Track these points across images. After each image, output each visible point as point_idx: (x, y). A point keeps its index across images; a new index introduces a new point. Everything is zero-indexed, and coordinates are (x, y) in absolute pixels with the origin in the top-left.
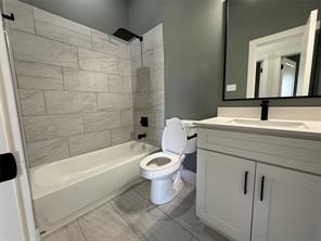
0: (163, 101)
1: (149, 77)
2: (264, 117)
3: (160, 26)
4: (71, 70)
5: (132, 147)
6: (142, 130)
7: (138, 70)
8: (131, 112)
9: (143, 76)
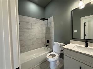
0: (53, 36)
1: (49, 29)
2: (87, 46)
3: (53, 16)
4: (30, 29)
5: (44, 48)
6: (47, 44)
7: (46, 28)
8: (45, 38)
9: (48, 29)
